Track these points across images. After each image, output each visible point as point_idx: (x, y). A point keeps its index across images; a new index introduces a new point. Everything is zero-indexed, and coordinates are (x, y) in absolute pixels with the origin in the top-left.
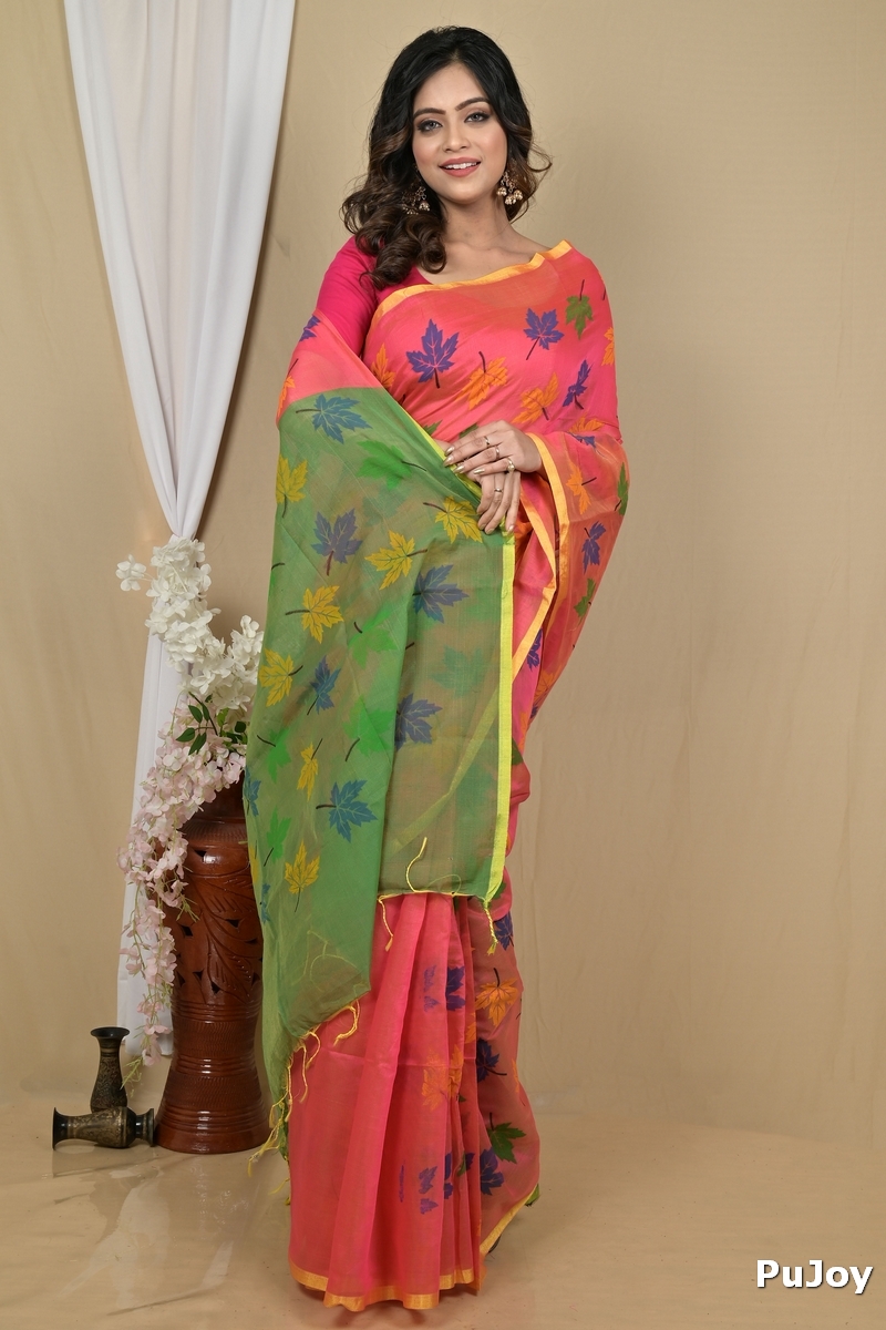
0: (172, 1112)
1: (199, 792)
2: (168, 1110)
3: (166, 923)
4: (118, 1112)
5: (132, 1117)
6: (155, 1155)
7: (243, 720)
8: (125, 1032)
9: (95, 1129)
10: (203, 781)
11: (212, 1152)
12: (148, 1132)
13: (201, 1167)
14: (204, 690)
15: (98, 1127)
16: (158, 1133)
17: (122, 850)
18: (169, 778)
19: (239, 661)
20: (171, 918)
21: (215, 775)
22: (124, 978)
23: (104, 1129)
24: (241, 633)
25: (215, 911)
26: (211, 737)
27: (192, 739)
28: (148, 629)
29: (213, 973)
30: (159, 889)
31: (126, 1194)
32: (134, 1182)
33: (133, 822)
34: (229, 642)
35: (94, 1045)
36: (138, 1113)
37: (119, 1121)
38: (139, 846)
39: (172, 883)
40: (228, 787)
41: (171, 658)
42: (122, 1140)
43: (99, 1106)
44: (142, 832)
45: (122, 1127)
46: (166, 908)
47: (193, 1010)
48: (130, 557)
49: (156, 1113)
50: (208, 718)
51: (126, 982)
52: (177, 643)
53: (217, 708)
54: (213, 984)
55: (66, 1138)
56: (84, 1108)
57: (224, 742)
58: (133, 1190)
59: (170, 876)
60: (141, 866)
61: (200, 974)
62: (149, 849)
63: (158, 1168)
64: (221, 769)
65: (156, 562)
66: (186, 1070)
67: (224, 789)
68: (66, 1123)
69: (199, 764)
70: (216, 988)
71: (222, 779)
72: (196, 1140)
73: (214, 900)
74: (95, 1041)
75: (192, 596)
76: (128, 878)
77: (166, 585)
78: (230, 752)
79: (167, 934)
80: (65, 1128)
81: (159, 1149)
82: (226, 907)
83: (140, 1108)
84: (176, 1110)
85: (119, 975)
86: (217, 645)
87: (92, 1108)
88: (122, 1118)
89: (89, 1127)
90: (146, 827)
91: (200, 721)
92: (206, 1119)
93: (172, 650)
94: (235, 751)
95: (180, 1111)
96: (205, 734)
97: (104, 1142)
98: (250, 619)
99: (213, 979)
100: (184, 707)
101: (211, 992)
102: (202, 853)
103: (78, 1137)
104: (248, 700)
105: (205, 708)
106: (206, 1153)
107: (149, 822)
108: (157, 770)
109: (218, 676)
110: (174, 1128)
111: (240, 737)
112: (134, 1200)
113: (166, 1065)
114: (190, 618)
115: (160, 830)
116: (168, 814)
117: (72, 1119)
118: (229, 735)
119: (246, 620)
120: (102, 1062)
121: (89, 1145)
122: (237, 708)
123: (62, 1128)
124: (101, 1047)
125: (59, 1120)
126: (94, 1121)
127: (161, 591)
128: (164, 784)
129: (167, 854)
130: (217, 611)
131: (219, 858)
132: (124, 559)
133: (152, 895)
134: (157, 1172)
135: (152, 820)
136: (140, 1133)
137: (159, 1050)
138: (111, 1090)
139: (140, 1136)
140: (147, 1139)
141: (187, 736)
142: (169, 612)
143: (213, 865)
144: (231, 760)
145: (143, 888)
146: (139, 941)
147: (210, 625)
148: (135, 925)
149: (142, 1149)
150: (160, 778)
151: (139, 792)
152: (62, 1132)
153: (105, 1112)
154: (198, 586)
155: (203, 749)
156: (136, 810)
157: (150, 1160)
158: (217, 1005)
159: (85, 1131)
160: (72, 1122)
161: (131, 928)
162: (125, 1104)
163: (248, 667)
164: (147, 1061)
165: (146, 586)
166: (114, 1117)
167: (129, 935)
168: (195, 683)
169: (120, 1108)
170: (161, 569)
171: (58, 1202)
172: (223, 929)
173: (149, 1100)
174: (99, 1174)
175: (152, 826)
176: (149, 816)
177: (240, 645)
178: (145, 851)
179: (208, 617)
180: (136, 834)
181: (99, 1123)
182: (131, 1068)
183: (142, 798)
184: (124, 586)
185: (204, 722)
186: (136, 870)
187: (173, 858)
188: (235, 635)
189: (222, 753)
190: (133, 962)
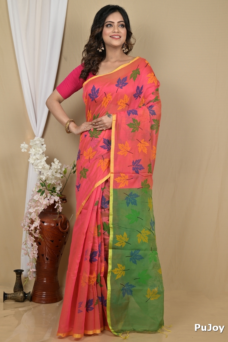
0: (35, 292)
1: (43, 206)
2: (34, 292)
3: (35, 241)
4: (21, 292)
5: (25, 294)
6: (31, 304)
7: (55, 186)
8: (23, 271)
9: (15, 297)
10: (44, 202)
11: (46, 303)
12: (29, 298)
13: (43, 307)
14: (44, 179)
15: (16, 296)
16: (32, 298)
17: (22, 222)
18: (35, 202)
19: (54, 171)
20: (36, 240)
21: (47, 202)
22: (23, 256)
23: (17, 297)
24: (54, 163)
25: (47, 238)
26: (46, 191)
27: (41, 192)
28: (29, 162)
29: (46, 255)
30: (33, 232)
31: (23, 315)
32: (26, 311)
33: (25, 214)
34: (51, 165)
35: (15, 274)
36: (26, 293)
37: (21, 295)
38: (27, 220)
39: (36, 230)
40: (50, 205)
41: (35, 170)
42: (22, 300)
43: (16, 291)
44: (27, 217)
45: (22, 296)
46: (35, 237)
47: (41, 265)
48: (24, 143)
49: (31, 292)
50: (45, 186)
51: (23, 257)
52: (37, 166)
53: (48, 182)
54: (47, 258)
55: (7, 299)
56: (12, 291)
57: (50, 193)
58: (25, 313)
59: (36, 228)
60: (27, 226)
61: (43, 255)
62: (29, 221)
63: (32, 307)
64: (49, 200)
65: (31, 144)
66: (39, 281)
67: (49, 205)
68: (7, 295)
69: (43, 198)
70: (47, 259)
71: (49, 203)
72: (42, 300)
73: (47, 235)
74: (15, 273)
75: (41, 153)
76: (24, 229)
77: (34, 150)
78: (51, 195)
79: (35, 244)
80: (7, 297)
81: (32, 302)
82: (50, 237)
83: (27, 291)
85: (21, 255)
86: (47, 166)
87: (14, 291)
88: (22, 294)
89: (13, 296)
90: (29, 215)
91: (43, 187)
92: (45, 294)
93: (35, 168)
94: (53, 195)
95: (38, 292)
96: (44, 190)
97: (17, 300)
98: (56, 159)
99: (47, 256)
100: (39, 183)
101: (46, 260)
102: (44, 222)
103: (10, 299)
104: (56, 181)
105: (44, 183)
106: (45, 303)
107: (29, 214)
108: (32, 200)
109: (48, 175)
110: (36, 297)
111: (54, 191)
112: (25, 316)
113: (34, 279)
114: (41, 159)
115: (34, 216)
116: (35, 212)
117: (9, 294)
118: (51, 191)
119: (55, 160)
120: (17, 279)
121: (13, 301)
122: (53, 183)
123: (6, 297)
124: (16, 275)
125: (5, 294)
127: (32, 151)
128: (33, 204)
129: (35, 223)
130: (48, 157)
131: (48, 224)
132: (23, 143)
133: (31, 234)
134: (31, 309)
135: (30, 213)
136: (27, 298)
137: (33, 276)
138: (19, 286)
139: (27, 299)
140: (29, 300)
141: (39, 191)
142: (34, 157)
143: (47, 226)
144: (51, 197)
145: (28, 232)
146: (27, 246)
147: (46, 161)
148: (26, 242)
149: (27, 302)
150: (32, 202)
151: (27, 206)
152: (6, 298)
153: (17, 292)
154: (43, 150)
155: (44, 194)
156: (26, 211)
157: (29, 305)
158: (48, 264)
159: (12, 298)
160: (9, 295)
161: (25, 243)
162: (23, 290)
163: (56, 172)
164: (30, 279)
165: (28, 150)
166: (20, 294)
167: (24, 245)
168: (42, 177)
169: (22, 291)
170: (32, 146)
171: (5, 317)
172: (49, 243)
173: (29, 289)
174: (16, 309)
175: (30, 216)
176: (29, 212)
177: (54, 166)
178: (28, 222)
179: (45, 159)
180: (26, 217)
182: (26, 281)
183: (27, 208)
184: (23, 150)
185: (44, 187)
186: (26, 227)
187: (37, 223)
188: (52, 163)
189: (49, 195)
190: (26, 252)
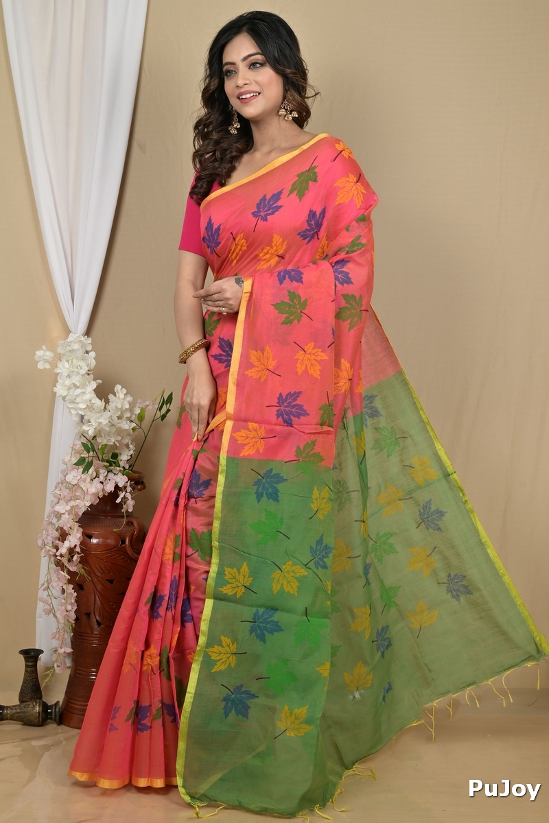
0: (71, 703)
1: (88, 498)
2: (68, 702)
3: (70, 582)
4: (36, 703)
5: (45, 707)
6: (60, 731)
7: (116, 451)
8: (41, 652)
9: (22, 714)
10: (92, 489)
12: (56, 716)
14: (91, 433)
15: (24, 712)
16: (62, 716)
17: (39, 535)
18: (69, 489)
19: (114, 414)
20: (73, 579)
21: (99, 487)
22: (41, 617)
23: (28, 714)
24: (115, 396)
25: (99, 574)
26: (96, 462)
27: (85, 465)
28: (55, 393)
29: (97, 613)
30: (65, 560)
31: (42, 756)
32: (47, 748)
33: (46, 517)
34: (107, 402)
35: (21, 659)
36: (49, 704)
37: (37, 709)
38: (50, 532)
39: (73, 556)
40: (106, 494)
41: (70, 412)
42: (39, 720)
43: (24, 699)
44: (51, 523)
45: (39, 712)
46: (69, 572)
47: (85, 638)
48: (44, 347)
49: (61, 703)
50: (94, 450)
51: (41, 619)
52: (74, 402)
53: (101, 441)
54: (97, 621)
55: (3, 719)
56: (15, 701)
57: (104, 466)
58: (46, 753)
59: (71, 551)
60: (51, 545)
61: (88, 615)
62: (57, 534)
63: (62, 739)
64: (102, 483)
65: (60, 350)
66: (80, 676)
67: (104, 496)
68: (3, 710)
69: (89, 479)
70: (99, 624)
71: (103, 490)
73: (97, 566)
74: (22, 658)
75: (83, 372)
76: (43, 553)
77: (66, 365)
78: (108, 472)
79: (70, 588)
80: (3, 714)
81: (63, 727)
82: (106, 571)
83: (51, 701)
84: (73, 701)
85: (37, 615)
86: (99, 403)
87: (20, 700)
88: (39, 707)
89: (18, 713)
90: (54, 521)
91: (88, 452)
93: (70, 406)
94: (111, 471)
95: (76, 702)
96: (92, 461)
97: (28, 722)
98: (120, 387)
99: (98, 618)
100: (79, 443)
101: (96, 626)
102: (90, 537)
103: (11, 719)
104: (120, 438)
105: (91, 444)
107: (56, 517)
108: (63, 483)
109: (100, 423)
110: (73, 713)
111: (114, 463)
112: (46, 758)
113: (68, 673)
114: (83, 385)
115: (68, 522)
116: (70, 512)
117: (7, 707)
118: (107, 461)
119: (118, 387)
120: (26, 671)
121: (18, 724)
122: (112, 444)
123: (1, 713)
124: (26, 661)
126: (21, 709)
127: (63, 368)
128: (65, 492)
129: (69, 538)
130: (100, 381)
131: (101, 540)
132: (41, 349)
133: (59, 564)
134: (62, 742)
135: (59, 516)
136: (48, 716)
137: (65, 663)
138: (32, 688)
139: (51, 719)
140: (55, 720)
141: (80, 462)
142: (68, 382)
143: (97, 545)
144: (109, 478)
145: (52, 559)
146: (51, 594)
147: (95, 390)
148: (48, 584)
149: (52, 727)
150: (63, 489)
151: (50, 498)
152: (1, 716)
153: (28, 703)
154: (87, 366)
155: (91, 470)
156: (48, 509)
157: (57, 734)
158: (100, 634)
159: (15, 715)
160: (7, 709)
161: (46, 585)
162: (41, 698)
163: (119, 418)
164: (57, 670)
165: (54, 365)
166: (34, 706)
167: (44, 590)
168: (85, 428)
169: (38, 700)
170: (63, 355)
172: (103, 585)
173: (56, 695)
174: (24, 743)
175: (58, 521)
176: (56, 513)
177: (114, 403)
178: (54, 536)
179: (94, 385)
180: (48, 524)
181: (24, 710)
182: (48, 675)
183: (52, 502)
184: (40, 366)
185: (91, 453)
186: (48, 548)
187: (74, 539)
188: (111, 397)
189: (103, 472)
190: (48, 607)
